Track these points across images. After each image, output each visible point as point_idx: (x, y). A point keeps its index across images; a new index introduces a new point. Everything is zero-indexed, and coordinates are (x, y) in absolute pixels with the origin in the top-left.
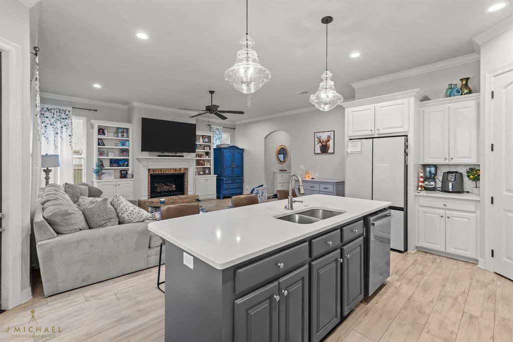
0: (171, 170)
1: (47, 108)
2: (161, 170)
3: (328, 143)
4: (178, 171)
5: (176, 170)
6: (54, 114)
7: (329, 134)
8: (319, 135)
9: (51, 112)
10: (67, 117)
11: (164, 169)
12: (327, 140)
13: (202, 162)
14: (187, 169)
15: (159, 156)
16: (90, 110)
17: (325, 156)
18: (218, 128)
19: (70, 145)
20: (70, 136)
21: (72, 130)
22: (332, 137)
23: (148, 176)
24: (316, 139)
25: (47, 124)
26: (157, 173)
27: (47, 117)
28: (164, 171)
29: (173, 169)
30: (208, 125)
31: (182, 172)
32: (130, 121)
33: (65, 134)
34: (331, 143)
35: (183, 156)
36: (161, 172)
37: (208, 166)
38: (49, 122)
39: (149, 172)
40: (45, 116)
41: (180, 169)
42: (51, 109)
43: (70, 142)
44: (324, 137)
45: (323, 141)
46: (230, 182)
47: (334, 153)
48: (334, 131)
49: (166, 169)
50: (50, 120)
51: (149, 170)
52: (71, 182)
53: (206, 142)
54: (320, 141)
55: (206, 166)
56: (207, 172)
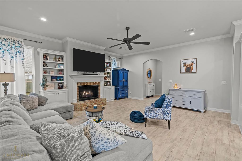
0: (90, 83)
1: (4, 38)
2: (85, 83)
3: (191, 66)
4: (95, 83)
5: (93, 83)
6: (9, 43)
7: (192, 60)
8: (184, 61)
9: (7, 41)
10: (19, 45)
11: (86, 83)
12: (191, 64)
13: (106, 78)
14: (100, 82)
15: (84, 74)
16: (36, 42)
17: (189, 74)
18: (114, 58)
19: (23, 66)
20: (22, 59)
21: (24, 55)
22: (195, 62)
23: (77, 87)
24: (182, 64)
25: (5, 50)
26: (82, 85)
27: (4, 45)
28: (86, 84)
29: (92, 83)
30: (109, 56)
31: (97, 84)
32: (64, 51)
33: (19, 58)
34: (194, 66)
35: (98, 74)
36: (85, 84)
37: (109, 80)
38: (6, 49)
39: (78, 85)
40: (3, 44)
41: (96, 83)
42: (7, 39)
43: (23, 64)
44: (188, 62)
45: (187, 65)
46: (122, 90)
47: (196, 72)
48: (197, 59)
49: (88, 83)
50: (6, 47)
51: (78, 83)
52: (24, 93)
53: (108, 66)
54: (185, 65)
55: (108, 81)
56: (109, 84)
